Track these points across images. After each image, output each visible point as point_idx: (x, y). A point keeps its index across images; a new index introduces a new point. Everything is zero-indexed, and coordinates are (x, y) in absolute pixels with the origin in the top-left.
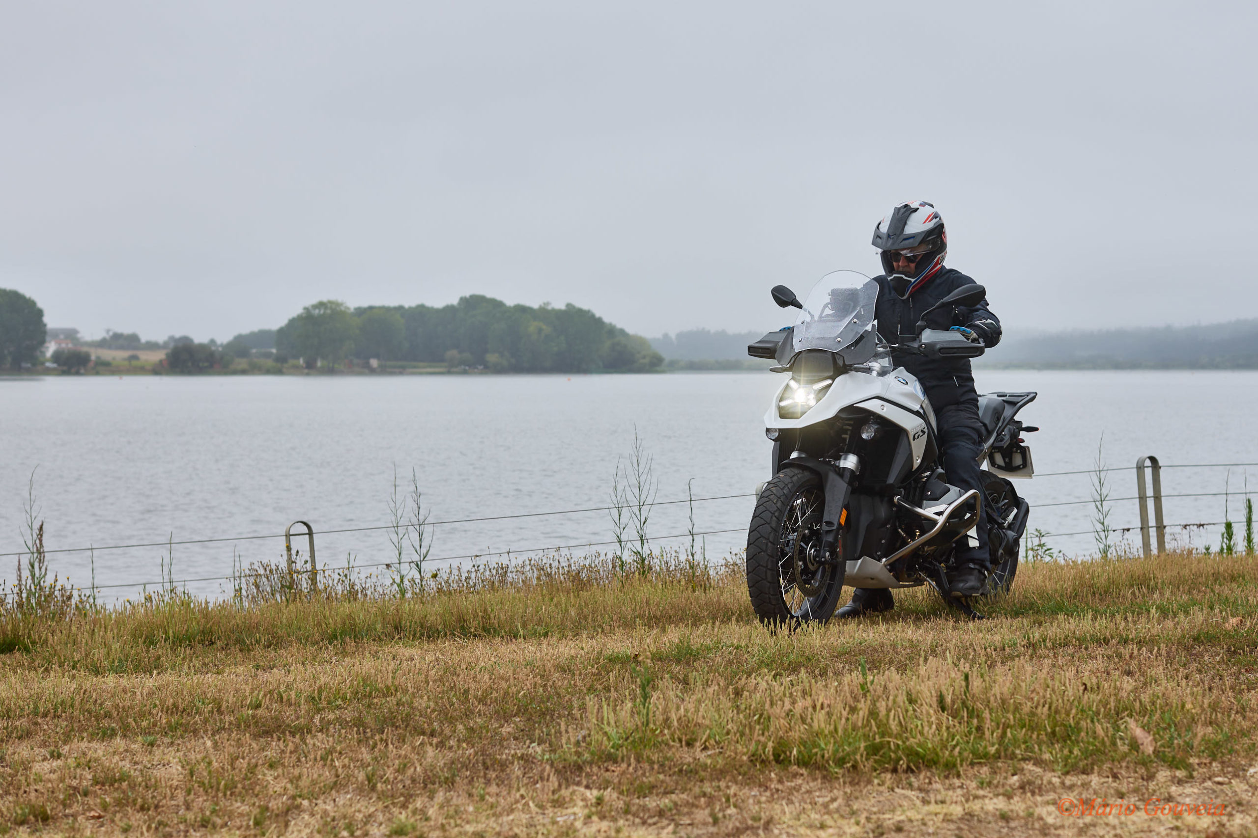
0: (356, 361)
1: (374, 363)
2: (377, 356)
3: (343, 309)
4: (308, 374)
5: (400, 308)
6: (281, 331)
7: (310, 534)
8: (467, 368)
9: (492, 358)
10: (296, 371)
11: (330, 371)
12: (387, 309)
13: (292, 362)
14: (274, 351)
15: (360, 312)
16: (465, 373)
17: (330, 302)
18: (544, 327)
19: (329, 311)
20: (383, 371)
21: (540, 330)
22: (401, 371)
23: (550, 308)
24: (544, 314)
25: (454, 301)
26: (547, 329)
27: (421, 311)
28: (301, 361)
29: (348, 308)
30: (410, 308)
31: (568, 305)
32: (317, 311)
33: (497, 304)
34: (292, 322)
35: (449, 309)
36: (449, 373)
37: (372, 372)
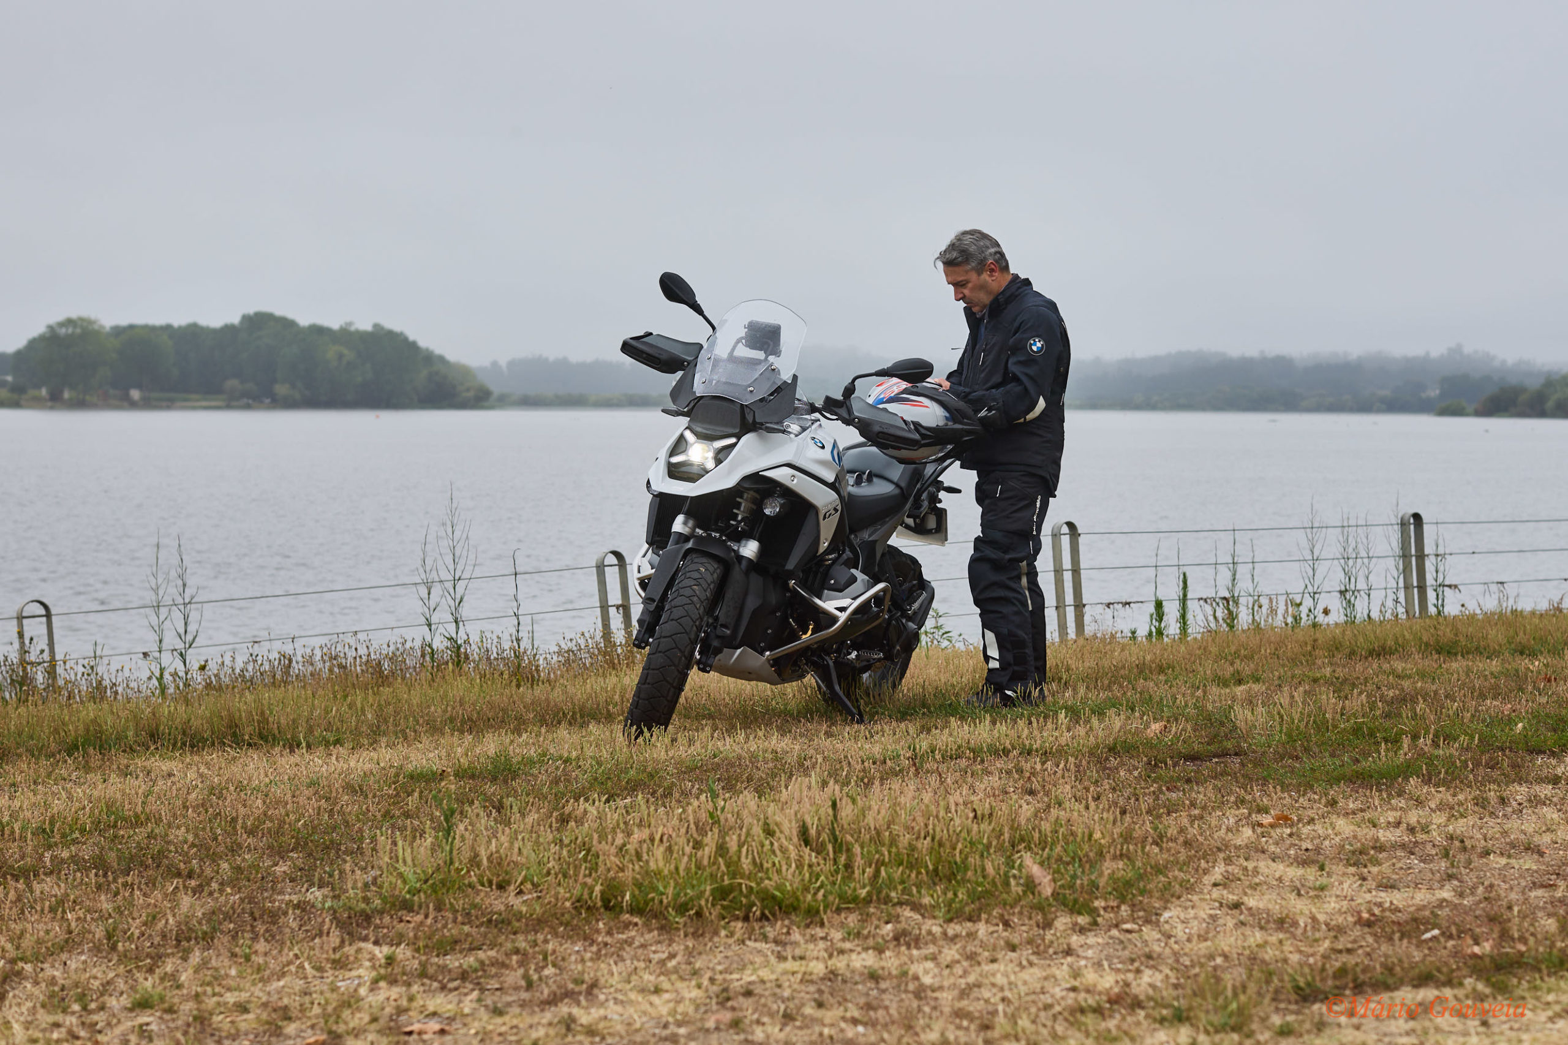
0: (111, 392)
1: (135, 394)
2: (139, 386)
3: (96, 327)
4: (52, 408)
5: (168, 328)
6: (18, 353)
7: (48, 615)
8: (250, 401)
9: (281, 389)
10: (37, 403)
11: (80, 404)
12: (153, 329)
13: (32, 392)
14: (9, 378)
15: (118, 331)
16: (248, 407)
17: (81, 319)
18: (346, 352)
19: (78, 331)
20: (147, 404)
21: (341, 356)
22: (168, 404)
23: (353, 329)
24: (345, 336)
25: (236, 320)
26: (349, 355)
27: (193, 332)
28: (44, 392)
29: (102, 327)
30: (180, 328)
31: (376, 326)
32: (63, 331)
33: (287, 324)
34: (33, 344)
35: (228, 329)
36: (229, 407)
37: (133, 405)
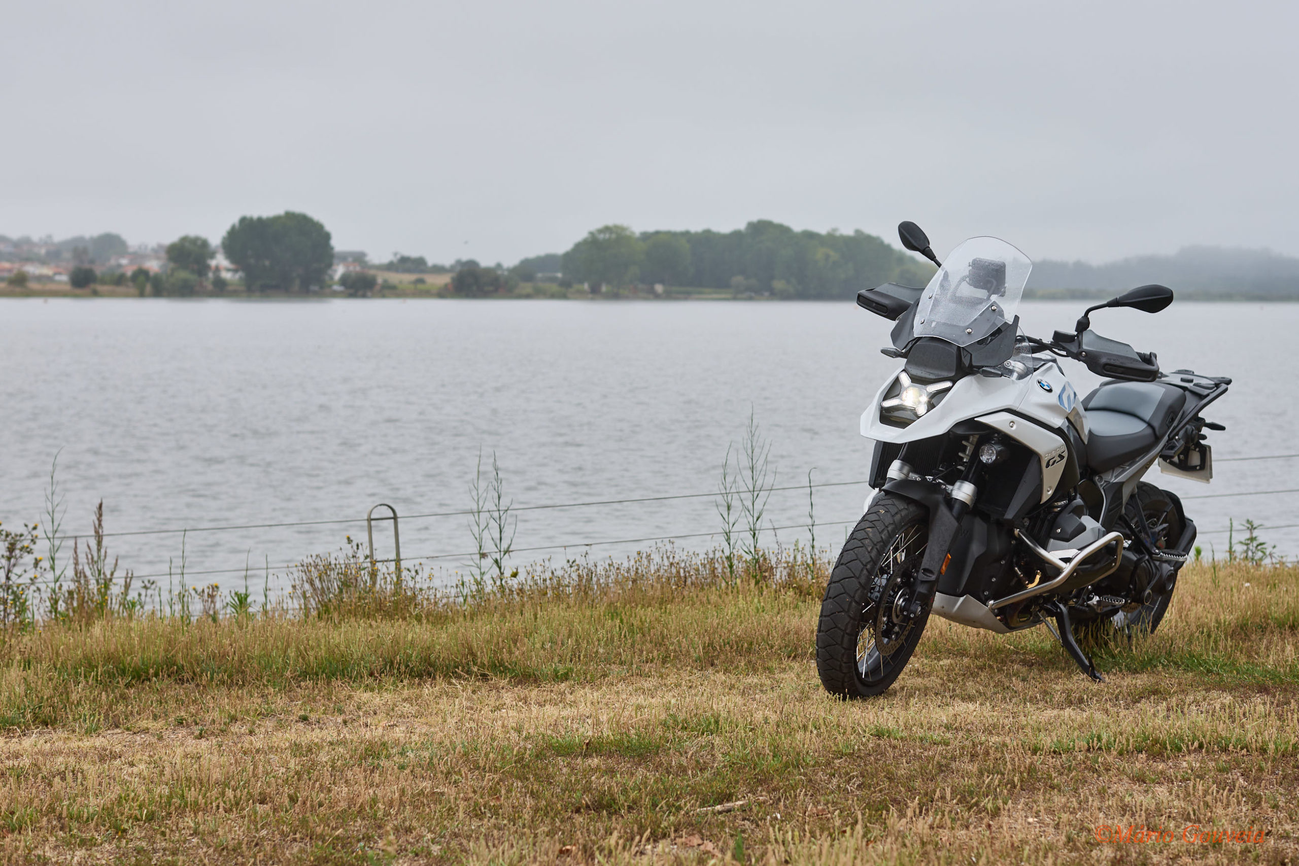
0: (640, 286)
1: (659, 288)
2: (662, 282)
3: (628, 233)
4: (593, 299)
5: (686, 234)
6: (567, 256)
8: (753, 294)
9: (778, 285)
10: (581, 295)
11: (615, 296)
12: (674, 235)
13: (576, 287)
14: (559, 275)
15: (646, 236)
16: (750, 299)
17: (616, 227)
18: (832, 253)
19: (614, 236)
20: (668, 296)
21: (827, 257)
22: (686, 296)
23: (838, 234)
24: (831, 240)
25: (742, 226)
26: (834, 256)
27: (707, 238)
28: (586, 286)
29: (633, 233)
30: (696, 234)
31: (858, 232)
32: (601, 236)
33: (784, 230)
34: (578, 246)
35: (737, 234)
36: (735, 298)
37: (657, 297)
